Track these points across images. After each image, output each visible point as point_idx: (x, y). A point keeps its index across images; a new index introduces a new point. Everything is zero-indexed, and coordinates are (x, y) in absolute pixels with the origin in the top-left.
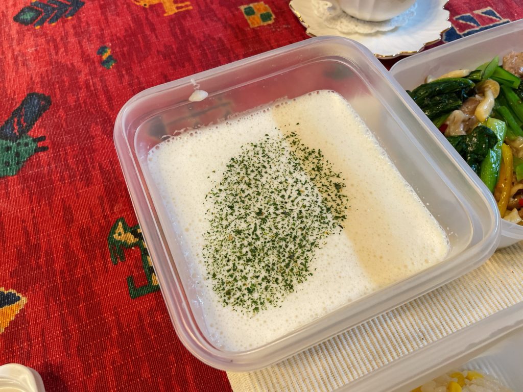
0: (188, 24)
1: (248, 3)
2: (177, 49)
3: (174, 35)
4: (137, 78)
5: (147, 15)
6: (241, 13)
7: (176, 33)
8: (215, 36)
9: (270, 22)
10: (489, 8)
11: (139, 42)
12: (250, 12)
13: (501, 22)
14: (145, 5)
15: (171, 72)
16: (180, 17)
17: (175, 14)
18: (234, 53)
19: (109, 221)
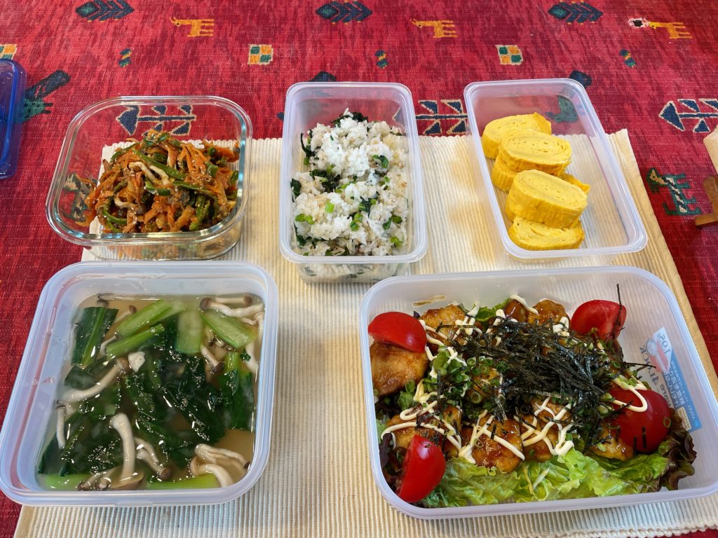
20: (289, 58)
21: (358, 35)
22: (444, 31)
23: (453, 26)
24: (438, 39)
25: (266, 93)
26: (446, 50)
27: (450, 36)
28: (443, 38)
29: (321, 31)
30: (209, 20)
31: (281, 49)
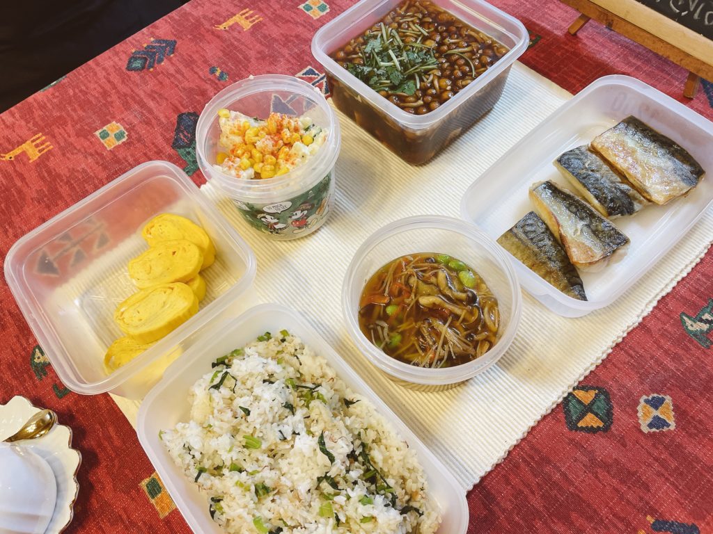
0: (51, 164)
1: (101, 128)
2: (48, 191)
3: (43, 178)
4: (20, 228)
5: (14, 166)
6: (97, 139)
7: (44, 176)
8: (78, 169)
9: (124, 140)
10: (309, 67)
11: (14, 196)
12: (105, 135)
13: (319, 78)
14: (11, 158)
15: (47, 213)
16: (45, 158)
17: (39, 157)
18: (98, 179)
19: (28, 351)
20: (140, 122)
21: (181, 67)
22: (248, 21)
23: (251, 12)
24: (250, 29)
26: (264, 34)
27: (257, 21)
28: (252, 27)
29: (146, 83)
30: (37, 136)
31: (126, 119)
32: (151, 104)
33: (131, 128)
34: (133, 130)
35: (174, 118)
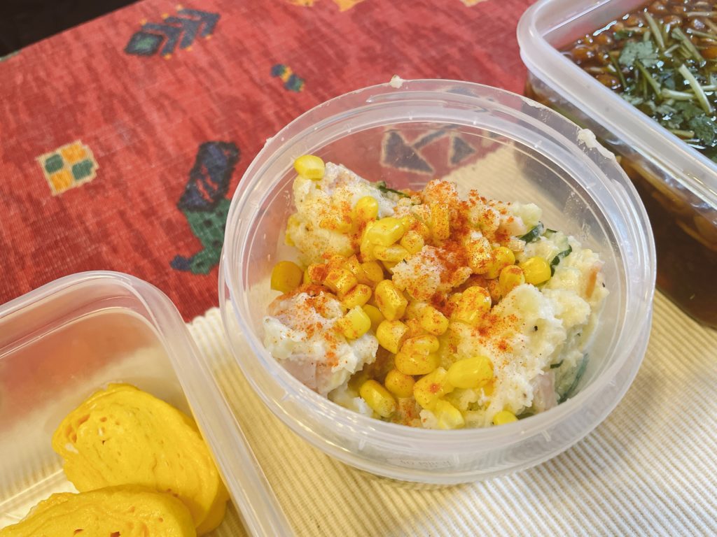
1: (53, 148)
6: (40, 172)
9: (88, 179)
12: (55, 165)
18: (16, 253)
20: (128, 148)
21: (221, 57)
25: (124, 232)
26: (376, 20)
28: (355, 6)
29: (152, 77)
31: (101, 139)
32: (155, 117)
33: (106, 159)
34: (110, 161)
35: (192, 148)
